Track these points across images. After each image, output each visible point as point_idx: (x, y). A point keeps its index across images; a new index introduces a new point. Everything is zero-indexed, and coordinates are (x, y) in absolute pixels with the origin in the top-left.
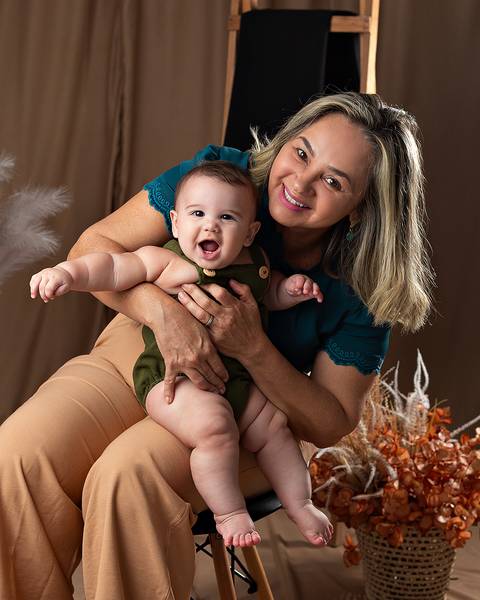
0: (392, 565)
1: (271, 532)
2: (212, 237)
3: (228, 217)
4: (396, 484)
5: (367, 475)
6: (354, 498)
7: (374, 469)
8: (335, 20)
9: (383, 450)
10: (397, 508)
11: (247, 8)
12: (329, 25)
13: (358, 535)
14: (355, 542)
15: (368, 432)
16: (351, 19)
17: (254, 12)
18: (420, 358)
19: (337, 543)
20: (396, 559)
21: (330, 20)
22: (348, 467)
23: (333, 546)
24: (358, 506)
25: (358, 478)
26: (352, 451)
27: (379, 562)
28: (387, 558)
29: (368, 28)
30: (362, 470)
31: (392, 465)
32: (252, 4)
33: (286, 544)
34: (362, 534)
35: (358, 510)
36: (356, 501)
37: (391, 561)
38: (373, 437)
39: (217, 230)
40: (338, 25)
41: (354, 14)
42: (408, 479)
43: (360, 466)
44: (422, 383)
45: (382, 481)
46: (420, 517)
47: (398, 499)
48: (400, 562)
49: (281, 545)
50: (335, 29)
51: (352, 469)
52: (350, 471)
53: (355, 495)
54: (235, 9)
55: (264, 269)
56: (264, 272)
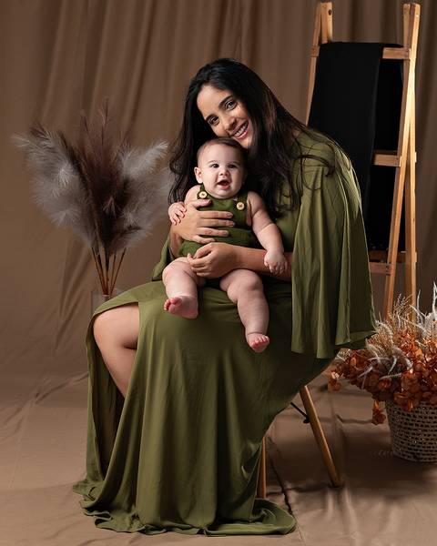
0: (409, 429)
1: (333, 413)
2: (226, 178)
3: (233, 166)
4: (411, 371)
5: (391, 363)
6: (380, 379)
7: (396, 360)
8: (386, 50)
9: (404, 349)
10: (411, 386)
11: (325, 41)
12: (382, 54)
15: (393, 336)
16: (397, 50)
17: (330, 43)
20: (412, 424)
21: (382, 50)
22: (378, 358)
24: (383, 384)
25: (385, 367)
26: (381, 348)
27: (400, 427)
28: (406, 424)
29: (408, 56)
30: (388, 361)
31: (409, 358)
32: (328, 37)
35: (383, 387)
36: (382, 381)
37: (408, 426)
38: (397, 339)
39: (227, 173)
40: (388, 54)
41: (402, 46)
42: (418, 366)
43: (387, 359)
45: (404, 369)
46: (430, 396)
47: (411, 381)
48: (415, 427)
49: (338, 420)
50: (385, 57)
51: (381, 360)
52: (379, 361)
53: (381, 376)
54: (316, 41)
55: (240, 204)
56: (240, 206)
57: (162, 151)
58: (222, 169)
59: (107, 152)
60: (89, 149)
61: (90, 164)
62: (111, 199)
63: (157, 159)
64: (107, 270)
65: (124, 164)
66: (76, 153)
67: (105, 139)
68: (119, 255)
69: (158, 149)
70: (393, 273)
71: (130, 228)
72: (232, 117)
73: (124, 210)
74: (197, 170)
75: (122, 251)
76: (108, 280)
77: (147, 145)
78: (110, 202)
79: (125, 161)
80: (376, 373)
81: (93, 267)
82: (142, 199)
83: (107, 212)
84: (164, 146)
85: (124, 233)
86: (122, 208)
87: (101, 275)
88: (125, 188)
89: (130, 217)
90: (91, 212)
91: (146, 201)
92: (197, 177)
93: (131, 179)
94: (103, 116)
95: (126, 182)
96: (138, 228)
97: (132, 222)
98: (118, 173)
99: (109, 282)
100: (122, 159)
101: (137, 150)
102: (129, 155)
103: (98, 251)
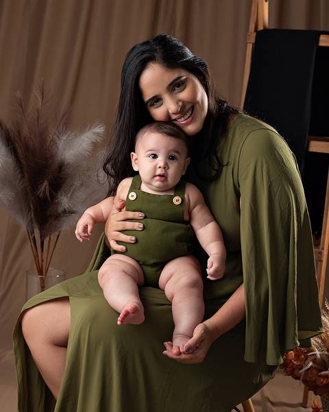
1: (262, 396)
3: (173, 158)
6: (319, 374)
8: (322, 38)
11: (261, 28)
12: (318, 41)
13: (322, 400)
14: (320, 405)
17: (265, 30)
19: (308, 405)
21: (319, 36)
22: (318, 353)
23: (305, 407)
24: (322, 380)
25: (323, 361)
26: (320, 341)
30: (326, 355)
32: (264, 25)
33: (272, 404)
34: (325, 400)
35: (322, 383)
36: (320, 376)
39: (166, 167)
43: (326, 353)
49: (269, 404)
50: (321, 44)
51: (320, 355)
52: (319, 356)
53: (321, 372)
54: (252, 27)
55: (177, 198)
56: (177, 200)
57: (98, 134)
58: (160, 161)
59: (42, 136)
60: (25, 132)
61: (27, 147)
62: (46, 183)
63: (93, 143)
64: (42, 250)
65: (60, 148)
66: (12, 134)
67: (41, 122)
68: (53, 237)
69: (94, 133)
71: (64, 212)
72: (180, 101)
73: (59, 193)
74: (134, 155)
75: (57, 233)
76: (42, 261)
77: (83, 128)
78: (45, 186)
79: (61, 144)
80: (315, 368)
81: (28, 247)
82: (77, 183)
83: (41, 196)
84: (100, 129)
85: (58, 217)
86: (57, 192)
87: (36, 256)
88: (59, 172)
89: (65, 202)
90: (27, 194)
91: (82, 185)
92: (133, 163)
93: (66, 163)
94: (40, 99)
95: (61, 166)
96: (72, 212)
97: (66, 206)
98: (52, 156)
99: (44, 263)
100: (58, 142)
101: (73, 134)
102: (65, 138)
103: (33, 232)
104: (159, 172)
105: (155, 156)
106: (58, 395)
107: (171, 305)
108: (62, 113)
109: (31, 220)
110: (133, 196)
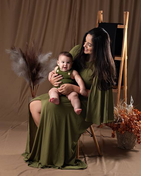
1: (101, 134)
3: (69, 63)
4: (123, 122)
5: (117, 119)
7: (119, 118)
8: (118, 25)
9: (122, 115)
11: (100, 22)
15: (118, 111)
16: (122, 25)
17: (102, 23)
18: (132, 97)
20: (123, 138)
27: (120, 139)
29: (125, 27)
31: (123, 118)
33: (103, 136)
35: (115, 127)
36: (115, 125)
37: (122, 138)
39: (67, 65)
40: (119, 27)
41: (123, 24)
42: (126, 120)
44: (132, 102)
45: (121, 121)
46: (129, 129)
47: (123, 125)
48: (124, 139)
50: (118, 28)
54: (97, 22)
55: (69, 73)
56: (69, 74)
57: (50, 55)
59: (34, 55)
60: (28, 54)
61: (29, 58)
62: (35, 69)
63: (49, 57)
64: (33, 90)
65: (39, 59)
66: (25, 55)
67: (33, 51)
68: (37, 86)
69: (49, 54)
70: (119, 92)
71: (40, 78)
74: (58, 62)
76: (34, 93)
77: (46, 53)
78: (35, 70)
79: (39, 57)
81: (29, 89)
82: (44, 69)
83: (33, 73)
84: (51, 53)
85: (38, 79)
86: (38, 72)
87: (32, 92)
88: (39, 66)
89: (40, 75)
90: (29, 73)
91: (45, 69)
93: (41, 63)
94: (33, 44)
95: (39, 64)
96: (43, 78)
98: (37, 61)
99: (34, 94)
100: (38, 57)
101: (43, 55)
102: (40, 56)
103: (31, 84)
104: (64, 66)
105: (64, 62)
106: (38, 127)
107: (71, 102)
108: (40, 48)
109: (30, 80)
110: (58, 71)
